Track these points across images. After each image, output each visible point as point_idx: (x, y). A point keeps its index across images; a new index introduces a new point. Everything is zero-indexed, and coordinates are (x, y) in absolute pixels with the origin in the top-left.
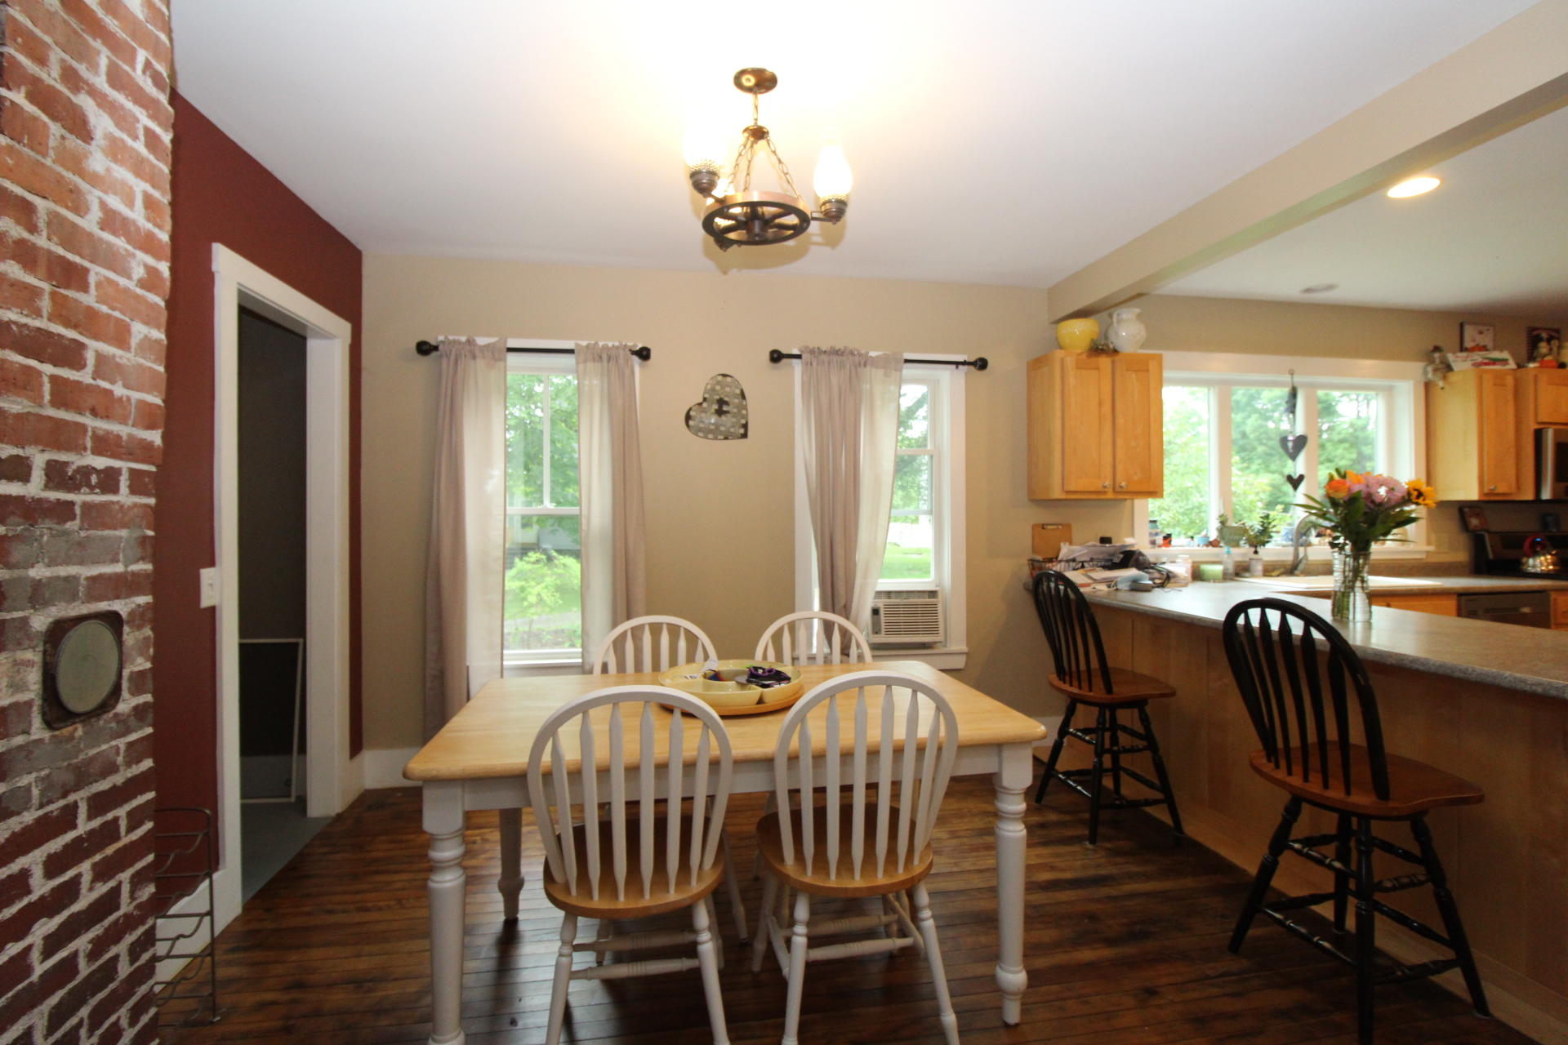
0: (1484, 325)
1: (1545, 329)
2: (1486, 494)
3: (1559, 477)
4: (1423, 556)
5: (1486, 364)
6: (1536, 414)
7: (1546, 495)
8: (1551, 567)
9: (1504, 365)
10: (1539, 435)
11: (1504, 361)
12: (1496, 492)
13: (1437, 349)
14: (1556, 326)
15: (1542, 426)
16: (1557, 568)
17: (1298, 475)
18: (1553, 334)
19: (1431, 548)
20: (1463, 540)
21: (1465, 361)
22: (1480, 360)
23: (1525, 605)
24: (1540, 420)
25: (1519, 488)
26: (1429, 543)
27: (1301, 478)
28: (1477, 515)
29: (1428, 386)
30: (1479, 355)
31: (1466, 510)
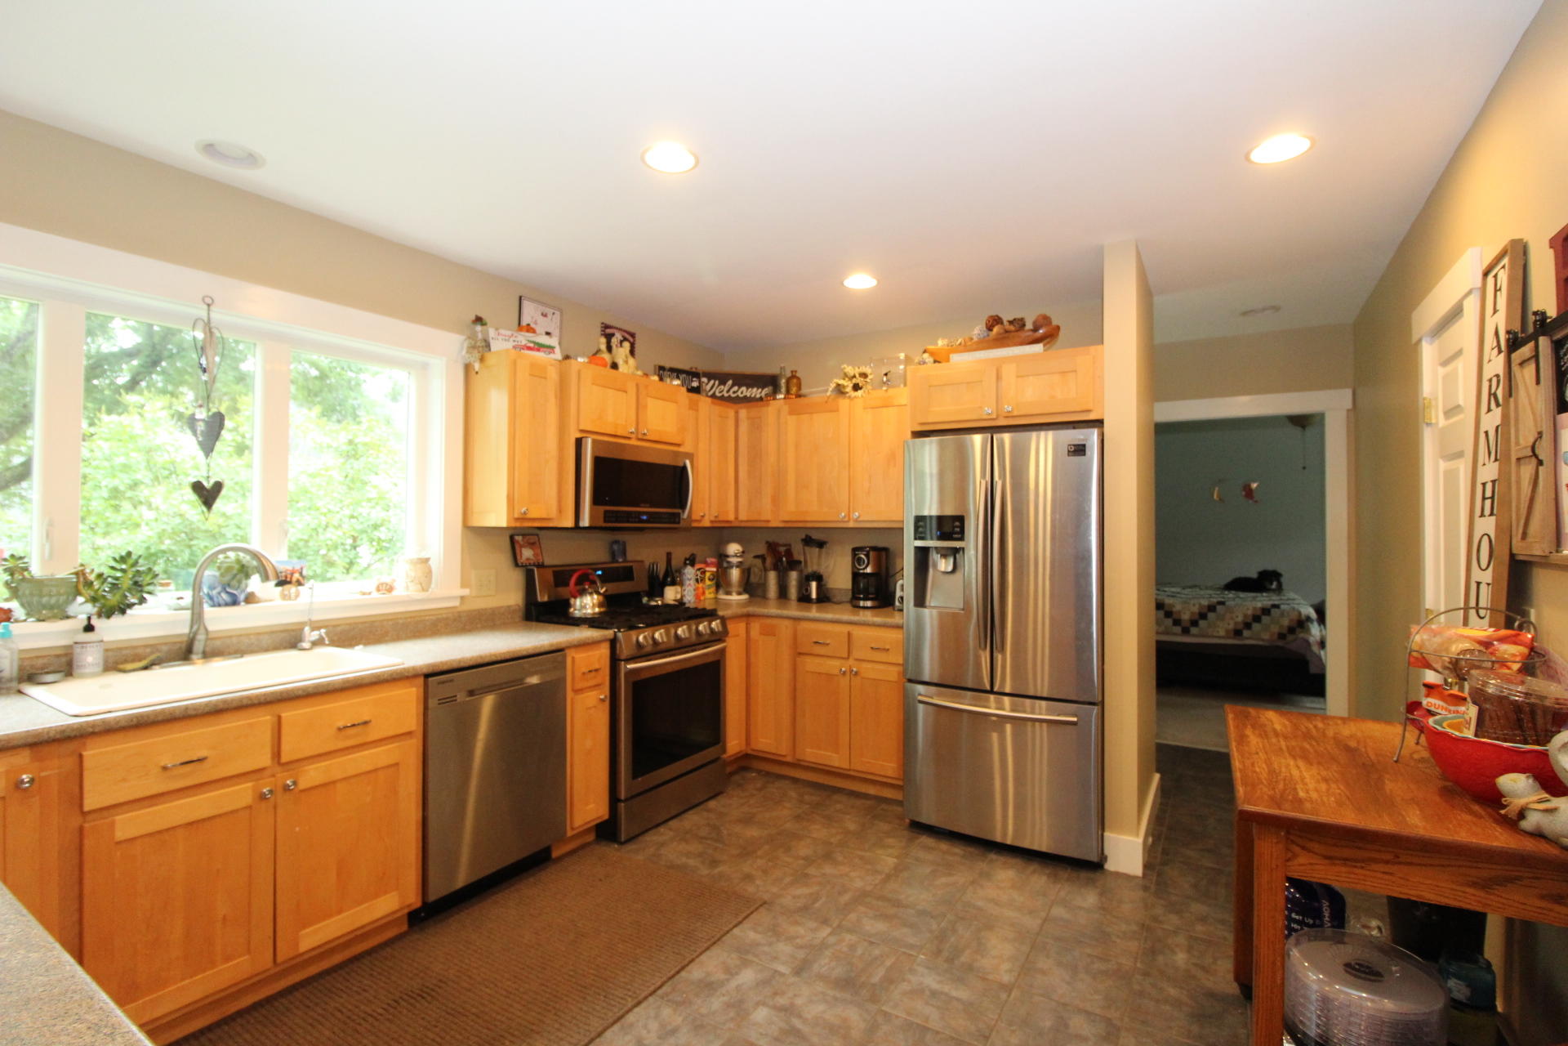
0: (553, 307)
1: (620, 329)
2: (517, 519)
3: (597, 500)
4: (457, 603)
5: (529, 348)
6: (578, 423)
7: (585, 522)
8: (597, 610)
9: (550, 353)
10: (579, 443)
11: (551, 349)
12: (529, 516)
13: (479, 320)
14: (631, 330)
15: (584, 435)
16: (602, 610)
17: (212, 482)
18: (628, 336)
19: (466, 592)
20: (516, 578)
21: (508, 340)
22: (524, 343)
23: (532, 674)
24: (582, 427)
25: (560, 510)
26: (464, 585)
27: (218, 486)
28: (532, 545)
29: (468, 368)
30: (524, 336)
31: (519, 538)
